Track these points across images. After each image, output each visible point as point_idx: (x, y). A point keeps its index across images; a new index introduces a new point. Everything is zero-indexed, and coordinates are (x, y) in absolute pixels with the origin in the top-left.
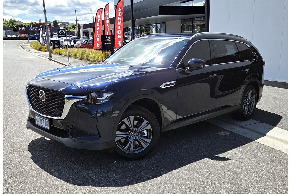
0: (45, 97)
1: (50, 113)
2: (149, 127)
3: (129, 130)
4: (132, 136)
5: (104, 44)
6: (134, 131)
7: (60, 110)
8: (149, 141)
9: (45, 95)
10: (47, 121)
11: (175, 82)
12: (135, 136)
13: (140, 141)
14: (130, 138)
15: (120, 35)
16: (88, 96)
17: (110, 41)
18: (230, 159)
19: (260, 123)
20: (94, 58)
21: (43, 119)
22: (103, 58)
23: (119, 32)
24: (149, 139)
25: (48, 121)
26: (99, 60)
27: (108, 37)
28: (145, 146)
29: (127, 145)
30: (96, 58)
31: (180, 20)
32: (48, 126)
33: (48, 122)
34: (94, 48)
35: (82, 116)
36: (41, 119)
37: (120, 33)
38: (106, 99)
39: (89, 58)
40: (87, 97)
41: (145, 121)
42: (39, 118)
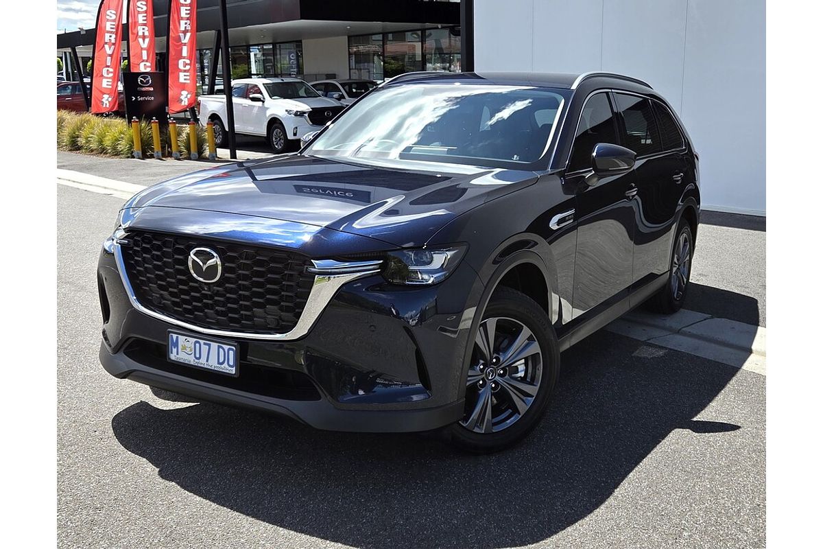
0: (220, 268)
1: (232, 320)
2: (535, 348)
3: (482, 362)
4: (488, 379)
5: (134, 99)
6: (494, 364)
7: (282, 311)
8: (533, 390)
9: (219, 263)
10: (226, 347)
11: (572, 212)
12: (497, 378)
13: (510, 391)
14: (482, 386)
15: (188, 74)
16: (382, 261)
17: (152, 89)
18: (738, 427)
19: (712, 317)
20: (101, 142)
21: (205, 344)
22: (133, 143)
23: (185, 65)
24: (532, 383)
25: (229, 349)
26: (119, 146)
27: (145, 78)
28: (523, 407)
29: (474, 409)
30: (108, 142)
31: (347, 37)
32: (231, 363)
33: (231, 353)
34: (93, 109)
35: (371, 326)
36: (196, 342)
37: (188, 67)
38: (442, 268)
39: (81, 141)
40: (381, 266)
41: (526, 332)
42: (189, 339)
